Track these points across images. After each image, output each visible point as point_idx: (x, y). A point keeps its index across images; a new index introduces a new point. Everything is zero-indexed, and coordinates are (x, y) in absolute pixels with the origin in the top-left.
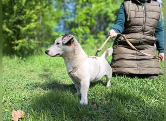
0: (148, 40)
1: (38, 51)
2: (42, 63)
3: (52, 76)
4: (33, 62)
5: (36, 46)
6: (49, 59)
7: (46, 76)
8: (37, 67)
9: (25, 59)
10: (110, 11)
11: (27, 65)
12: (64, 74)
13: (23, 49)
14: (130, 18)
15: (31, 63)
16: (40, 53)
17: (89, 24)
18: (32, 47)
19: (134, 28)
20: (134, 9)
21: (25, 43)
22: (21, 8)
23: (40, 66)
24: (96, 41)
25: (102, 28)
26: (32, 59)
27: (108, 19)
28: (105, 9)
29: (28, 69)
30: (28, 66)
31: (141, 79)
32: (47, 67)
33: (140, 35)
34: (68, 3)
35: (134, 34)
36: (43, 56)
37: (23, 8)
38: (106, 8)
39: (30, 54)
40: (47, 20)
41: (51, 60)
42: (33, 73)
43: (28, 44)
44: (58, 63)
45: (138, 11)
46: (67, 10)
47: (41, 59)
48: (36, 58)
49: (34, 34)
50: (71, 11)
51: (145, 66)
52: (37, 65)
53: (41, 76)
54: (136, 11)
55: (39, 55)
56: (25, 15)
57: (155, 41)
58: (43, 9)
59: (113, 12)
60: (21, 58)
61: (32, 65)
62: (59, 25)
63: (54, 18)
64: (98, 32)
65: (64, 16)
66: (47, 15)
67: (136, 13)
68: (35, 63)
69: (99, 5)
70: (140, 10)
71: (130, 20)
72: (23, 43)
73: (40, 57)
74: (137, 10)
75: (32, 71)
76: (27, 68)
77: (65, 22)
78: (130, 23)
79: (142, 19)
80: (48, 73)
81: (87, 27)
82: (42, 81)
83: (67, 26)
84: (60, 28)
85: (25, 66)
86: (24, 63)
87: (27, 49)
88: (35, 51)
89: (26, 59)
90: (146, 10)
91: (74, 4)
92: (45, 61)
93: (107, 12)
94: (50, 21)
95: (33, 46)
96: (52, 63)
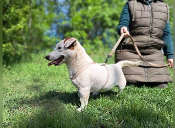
0: (156, 43)
1: (26, 58)
2: (31, 72)
3: (43, 88)
4: (20, 71)
5: (23, 52)
6: (40, 67)
7: (36, 88)
8: (24, 76)
9: (9, 67)
10: (107, 15)
11: (13, 74)
12: (58, 84)
13: (9, 55)
14: (135, 18)
15: (17, 72)
16: (28, 60)
17: (86, 27)
18: (19, 53)
19: (140, 29)
20: (140, 8)
21: (10, 48)
22: (5, 6)
23: (29, 75)
24: (93, 47)
25: (99, 33)
26: (18, 67)
27: (104, 24)
28: (102, 13)
29: (13, 80)
30: (13, 76)
31: (150, 89)
32: (38, 76)
33: (147, 38)
34: (62, 6)
35: (140, 36)
36: (33, 63)
37: (8, 6)
38: (102, 11)
39: (16, 61)
40: (37, 23)
41: (42, 68)
42: (19, 84)
43: (13, 49)
44: (51, 72)
45: (145, 11)
46: (60, 13)
47: (30, 67)
48: (24, 66)
49: (22, 39)
50: (65, 15)
51: (154, 73)
52: (25, 74)
53: (29, 88)
54: (142, 11)
55: (28, 62)
56: (9, 14)
57: (162, 45)
58: (32, 10)
59: (110, 17)
60: (5, 66)
61: (19, 74)
62: (52, 29)
63: (45, 21)
64: (95, 38)
65: (57, 20)
66: (37, 18)
67: (142, 13)
68: (22, 72)
69: (96, 7)
70: (146, 9)
71: (135, 21)
72: (7, 47)
73: (29, 64)
74: (143, 9)
75: (18, 82)
76: (11, 79)
77: (58, 26)
78: (136, 24)
79: (149, 19)
80: (38, 84)
81: (83, 31)
82: (31, 95)
83: (61, 31)
84: (53, 33)
85: (9, 75)
86: (8, 72)
87: (12, 55)
88: (23, 58)
89: (12, 67)
90: (153, 10)
91: (68, 6)
92: (34, 69)
93: (104, 16)
94: (41, 24)
95: (20, 51)
96: (43, 72)
